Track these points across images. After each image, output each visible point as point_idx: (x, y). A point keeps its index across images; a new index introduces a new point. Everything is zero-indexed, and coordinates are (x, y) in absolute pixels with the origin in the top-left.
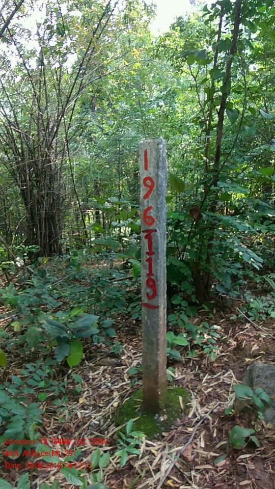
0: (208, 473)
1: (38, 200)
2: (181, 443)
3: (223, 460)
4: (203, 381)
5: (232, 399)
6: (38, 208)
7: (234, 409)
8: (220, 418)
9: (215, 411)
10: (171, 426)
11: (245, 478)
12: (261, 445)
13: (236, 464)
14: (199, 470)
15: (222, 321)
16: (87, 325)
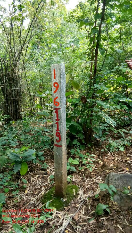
0: (85, 227)
1: (10, 93)
2: (73, 212)
3: (93, 220)
4: (86, 182)
5: (99, 190)
6: (10, 97)
7: (100, 195)
8: (93, 200)
9: (91, 196)
10: (69, 204)
11: (103, 229)
12: (111, 213)
13: (99, 222)
14: (81, 225)
15: (97, 152)
16: (30, 155)
